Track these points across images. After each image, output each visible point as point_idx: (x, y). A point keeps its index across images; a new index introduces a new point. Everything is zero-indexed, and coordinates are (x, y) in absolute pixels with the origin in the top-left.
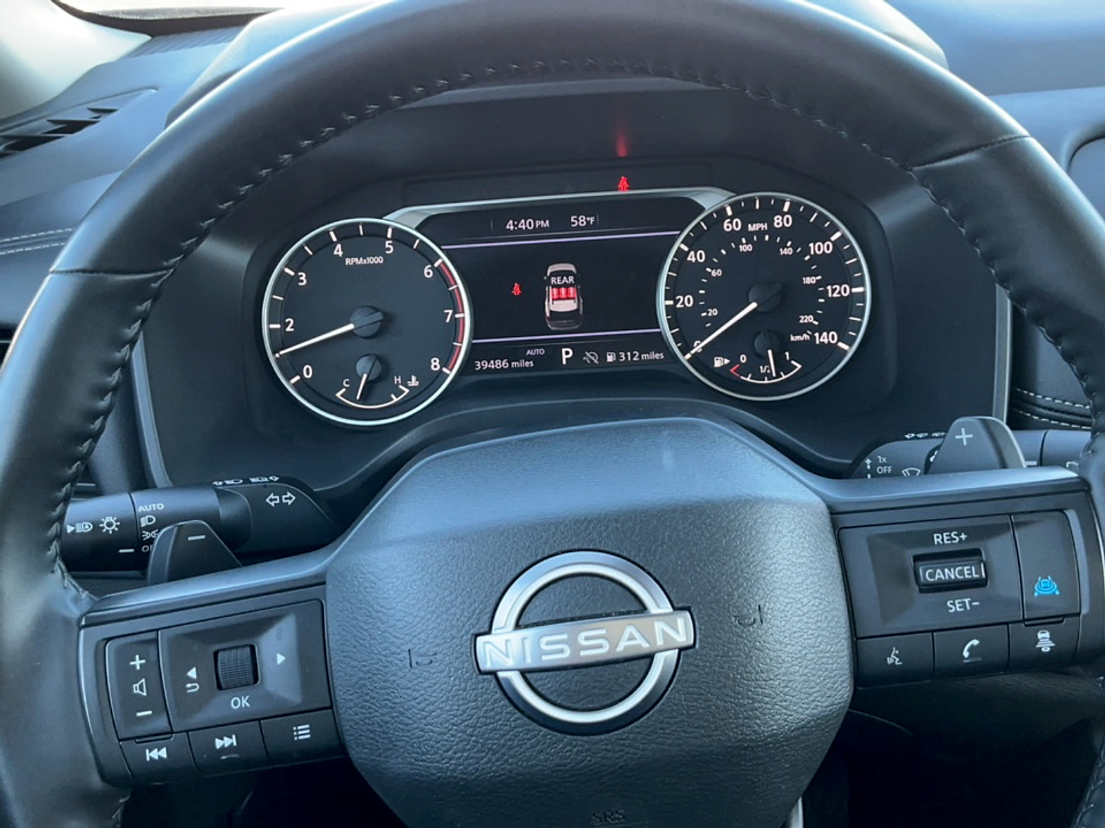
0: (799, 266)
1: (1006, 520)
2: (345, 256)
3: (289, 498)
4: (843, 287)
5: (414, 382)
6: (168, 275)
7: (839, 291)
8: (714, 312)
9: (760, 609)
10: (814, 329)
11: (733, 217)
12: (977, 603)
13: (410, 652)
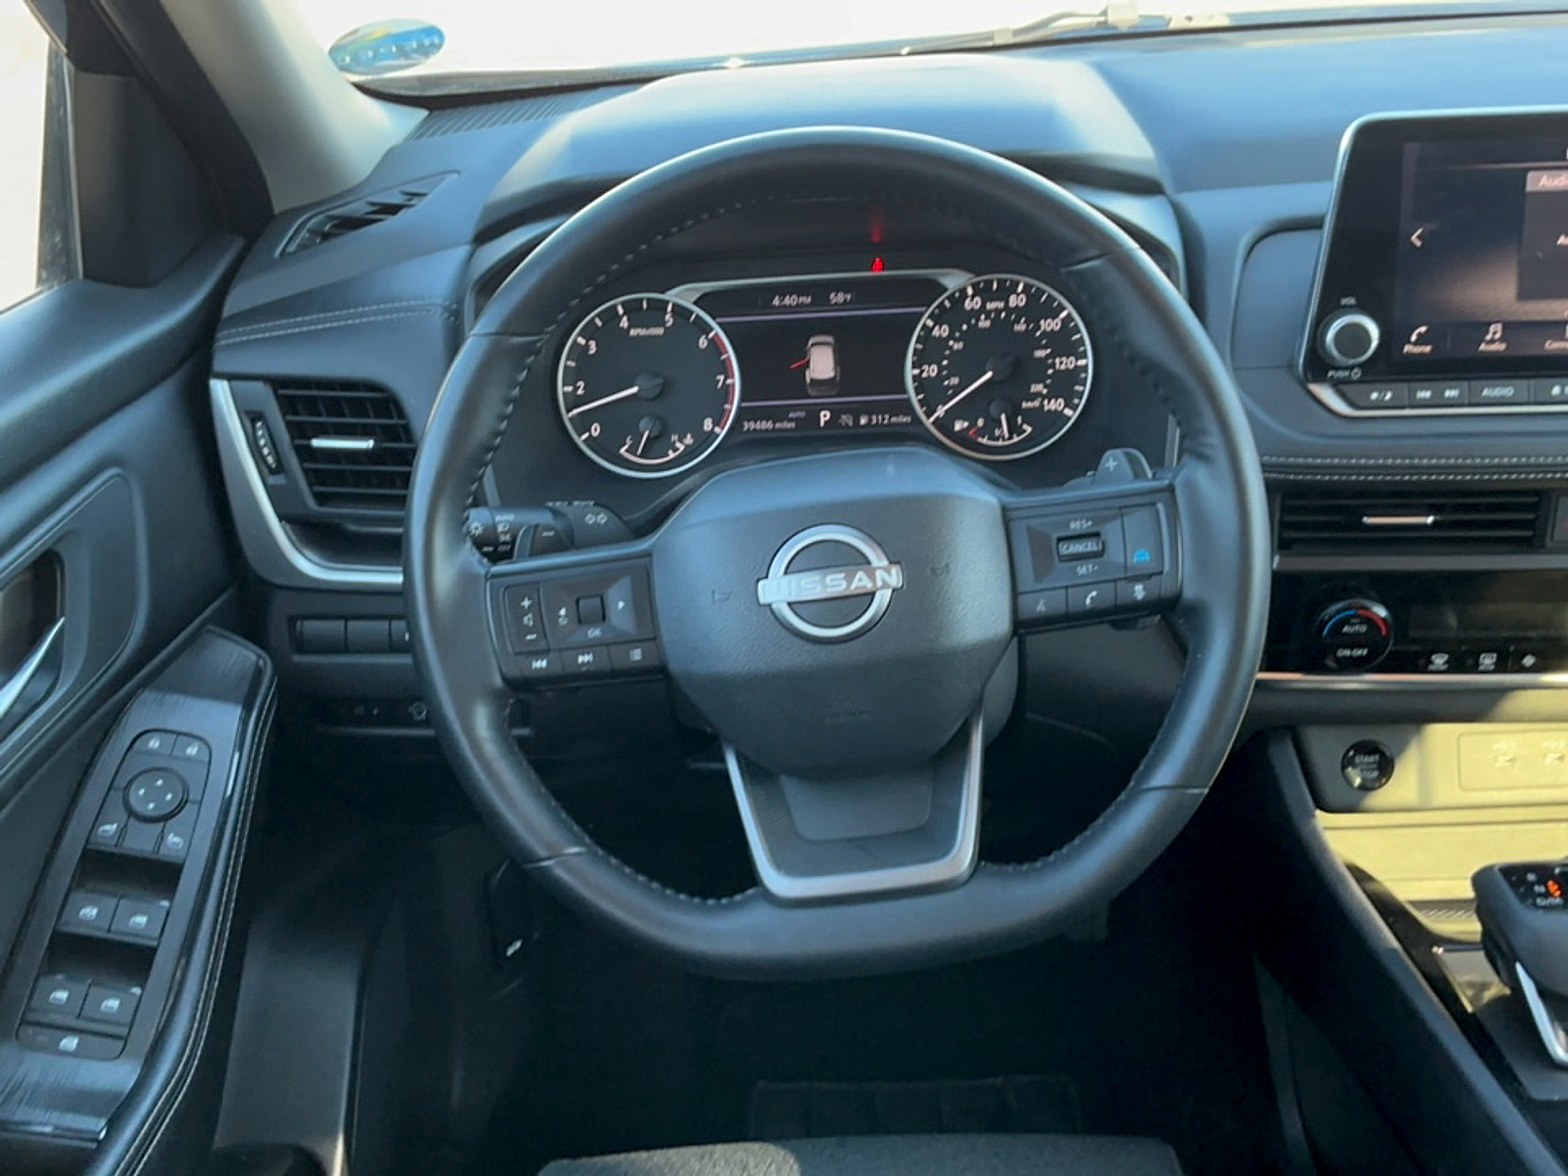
0: (1030, 340)
1: (1117, 511)
2: (629, 328)
3: (603, 519)
4: (1070, 359)
5: (689, 440)
6: (545, 340)
7: (1065, 363)
8: (955, 381)
9: (947, 565)
10: (1044, 397)
11: (973, 296)
12: (1096, 568)
13: (713, 592)
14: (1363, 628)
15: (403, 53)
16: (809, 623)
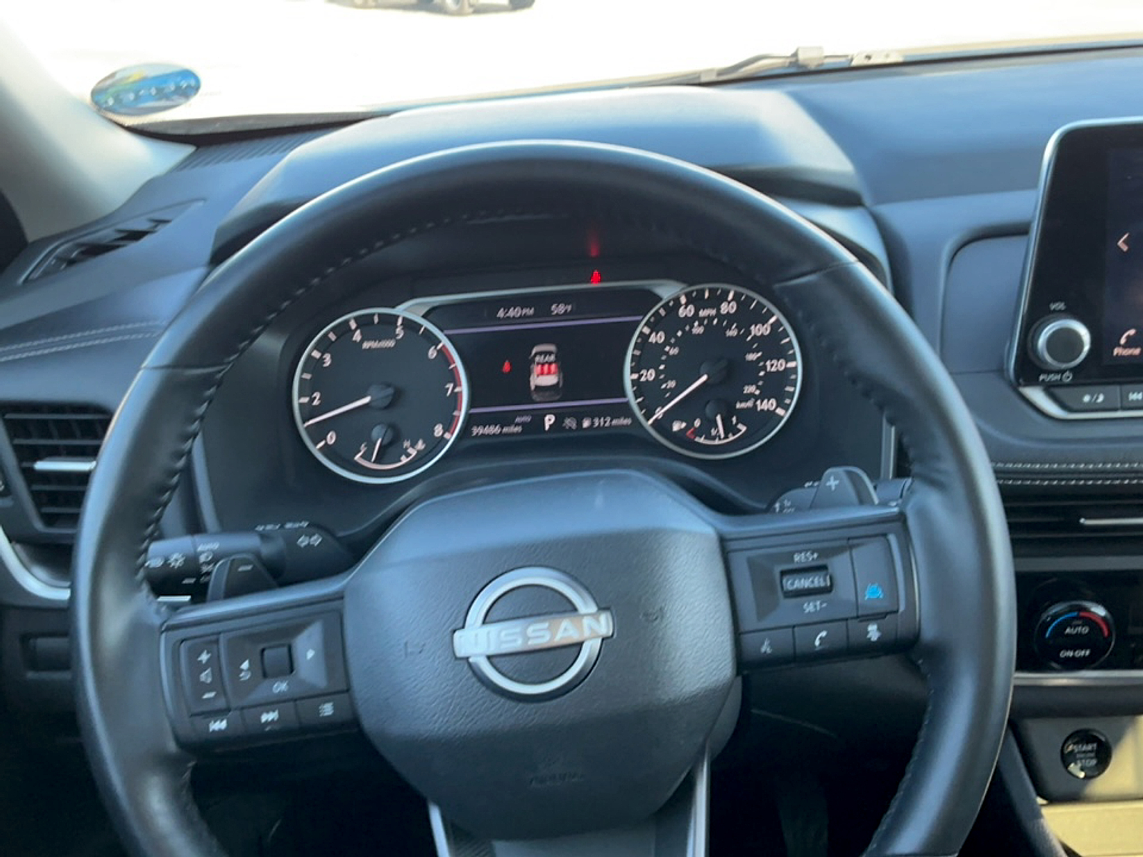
0: (742, 345)
1: (844, 542)
2: (362, 341)
3: (316, 540)
4: (780, 362)
5: (420, 446)
6: (226, 370)
7: (776, 366)
8: (672, 384)
9: (661, 609)
10: (757, 398)
11: (687, 305)
12: (824, 605)
13: (406, 644)
14: (1085, 630)
15: (161, 94)
16: (510, 678)
